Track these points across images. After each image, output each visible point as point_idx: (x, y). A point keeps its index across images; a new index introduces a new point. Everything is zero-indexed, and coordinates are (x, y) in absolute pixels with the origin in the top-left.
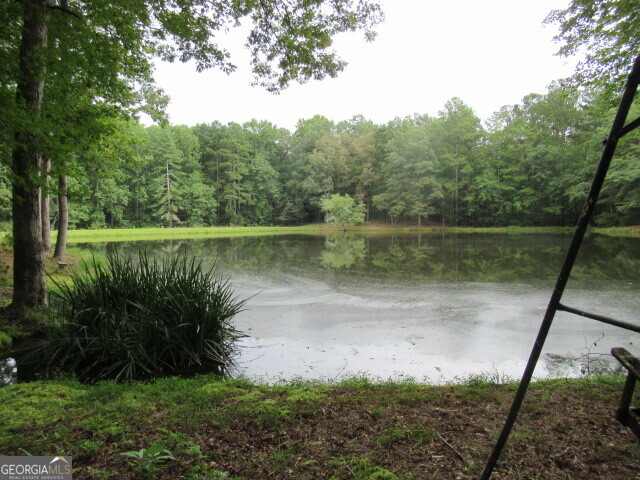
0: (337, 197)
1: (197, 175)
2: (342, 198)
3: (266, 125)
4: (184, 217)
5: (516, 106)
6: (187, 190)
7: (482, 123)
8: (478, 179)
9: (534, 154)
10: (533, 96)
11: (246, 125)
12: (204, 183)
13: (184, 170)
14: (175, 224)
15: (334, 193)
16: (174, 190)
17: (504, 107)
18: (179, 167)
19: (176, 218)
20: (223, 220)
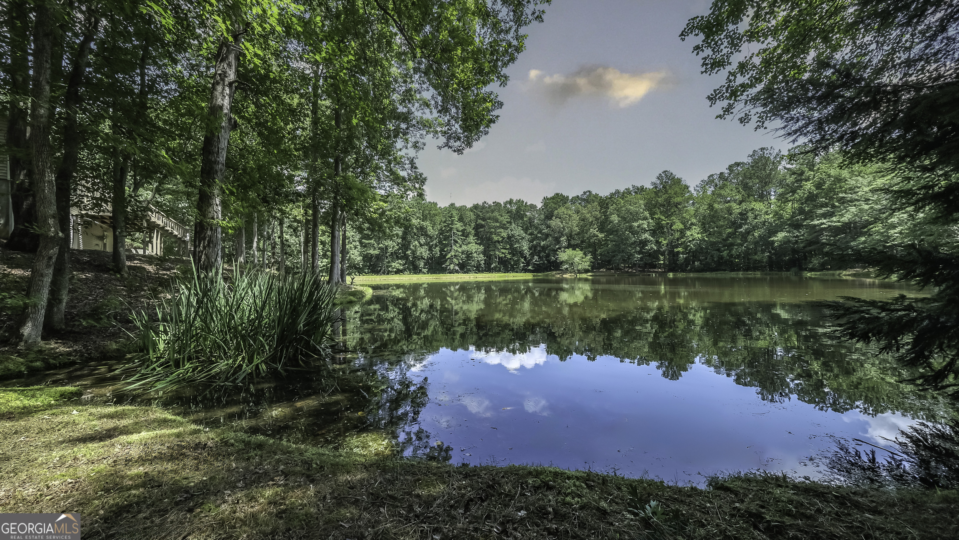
0: (570, 252)
1: (471, 238)
2: (575, 252)
3: (520, 202)
4: (463, 268)
5: (721, 173)
6: (464, 247)
7: (691, 189)
8: (688, 233)
9: (738, 211)
10: (738, 164)
11: (506, 203)
12: (476, 243)
13: (462, 235)
14: (457, 272)
15: (568, 248)
16: (456, 249)
17: (712, 175)
18: (460, 233)
19: (457, 268)
20: (489, 269)
